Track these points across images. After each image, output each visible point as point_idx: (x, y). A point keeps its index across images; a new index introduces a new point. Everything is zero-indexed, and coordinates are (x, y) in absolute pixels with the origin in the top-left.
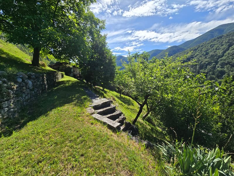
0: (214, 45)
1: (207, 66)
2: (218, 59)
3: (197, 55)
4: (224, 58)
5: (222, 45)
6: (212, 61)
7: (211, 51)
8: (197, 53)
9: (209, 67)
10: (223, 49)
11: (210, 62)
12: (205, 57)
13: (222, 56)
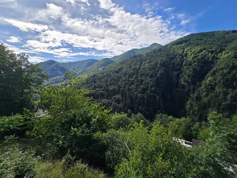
0: (133, 61)
1: (132, 76)
2: (138, 71)
3: (125, 67)
4: (140, 71)
5: (138, 62)
6: (135, 73)
7: (133, 65)
8: (124, 66)
9: (134, 76)
10: (139, 65)
11: (134, 73)
12: (130, 69)
13: (139, 69)
